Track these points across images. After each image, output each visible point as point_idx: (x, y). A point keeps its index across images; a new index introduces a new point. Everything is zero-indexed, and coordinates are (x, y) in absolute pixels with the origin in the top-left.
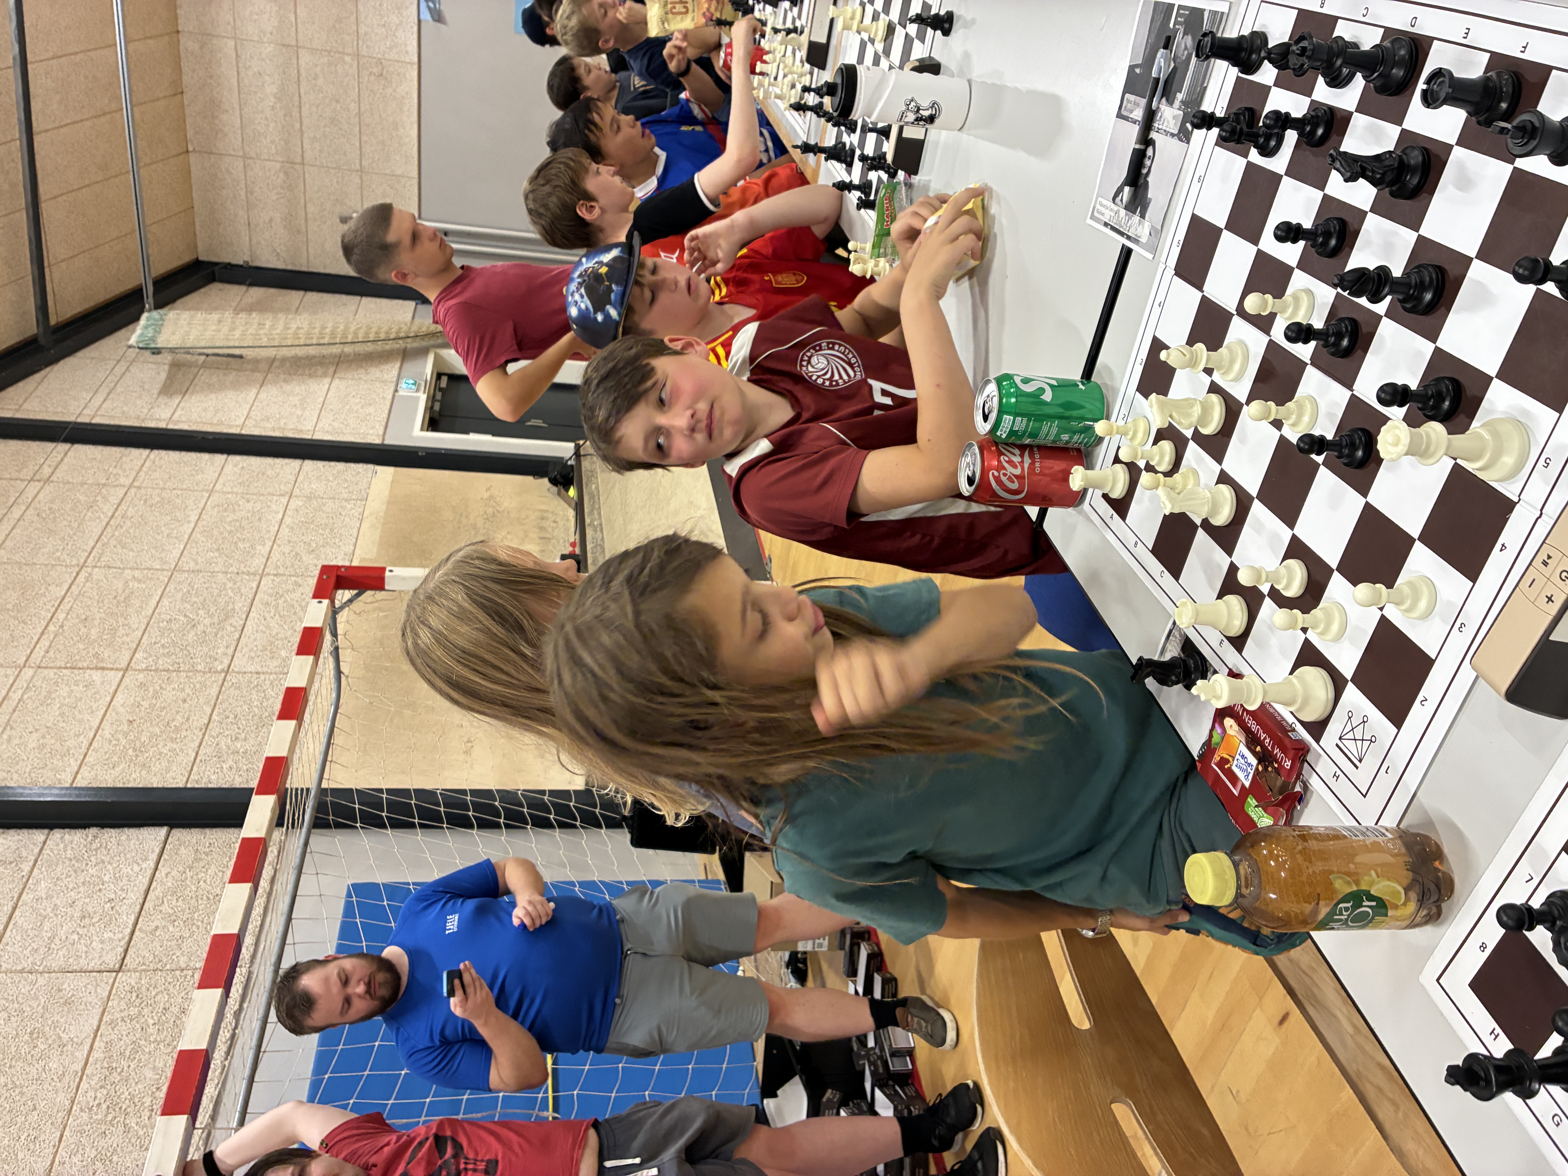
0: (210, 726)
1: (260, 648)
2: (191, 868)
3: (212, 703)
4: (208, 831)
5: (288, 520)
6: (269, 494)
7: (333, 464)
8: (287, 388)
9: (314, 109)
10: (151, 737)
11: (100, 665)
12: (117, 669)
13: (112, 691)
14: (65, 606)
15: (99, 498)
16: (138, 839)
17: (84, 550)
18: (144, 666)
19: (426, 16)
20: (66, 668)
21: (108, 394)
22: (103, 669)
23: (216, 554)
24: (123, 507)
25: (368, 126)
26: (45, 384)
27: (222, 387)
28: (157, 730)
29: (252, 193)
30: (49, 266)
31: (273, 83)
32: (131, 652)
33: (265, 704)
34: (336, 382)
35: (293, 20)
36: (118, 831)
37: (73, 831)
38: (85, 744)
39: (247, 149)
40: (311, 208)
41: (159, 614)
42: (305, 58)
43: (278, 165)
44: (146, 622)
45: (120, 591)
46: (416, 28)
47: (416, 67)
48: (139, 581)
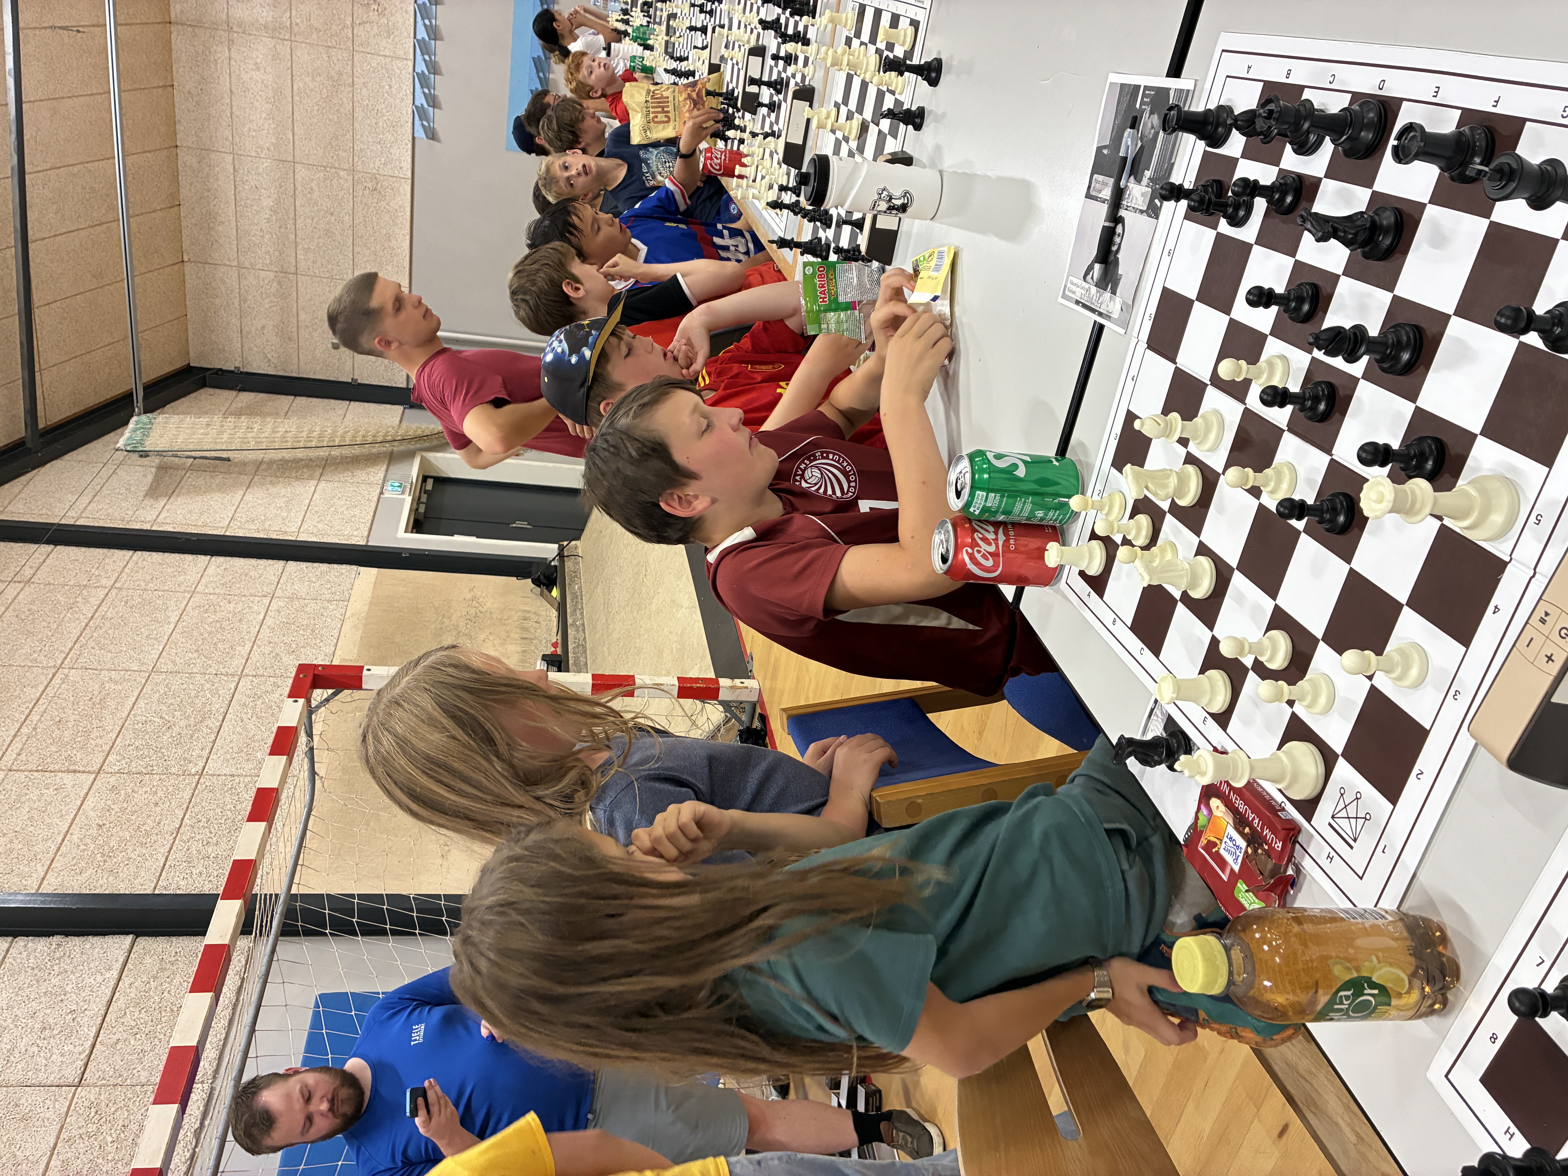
0: (181, 831)
1: (236, 749)
2: (155, 978)
3: (185, 806)
4: (174, 939)
5: (269, 621)
6: (251, 595)
7: (316, 565)
8: (273, 490)
9: (310, 221)
10: (120, 841)
11: (72, 768)
12: (89, 772)
13: (82, 794)
14: (40, 708)
15: (79, 599)
16: (102, 948)
17: (62, 651)
18: (117, 768)
19: (420, 133)
20: (37, 771)
21: (94, 497)
22: (75, 771)
23: (195, 655)
24: (104, 608)
25: (362, 237)
26: (31, 486)
27: (209, 490)
28: (127, 835)
29: (245, 301)
30: (40, 370)
31: (269, 197)
32: (105, 754)
33: (238, 807)
34: (322, 484)
35: (291, 137)
36: (82, 939)
37: (37, 939)
38: (54, 848)
39: (242, 259)
40: (302, 316)
41: (135, 716)
42: (302, 173)
43: (272, 275)
44: (120, 723)
45: (96, 693)
46: (410, 146)
47: (410, 181)
48: (116, 683)
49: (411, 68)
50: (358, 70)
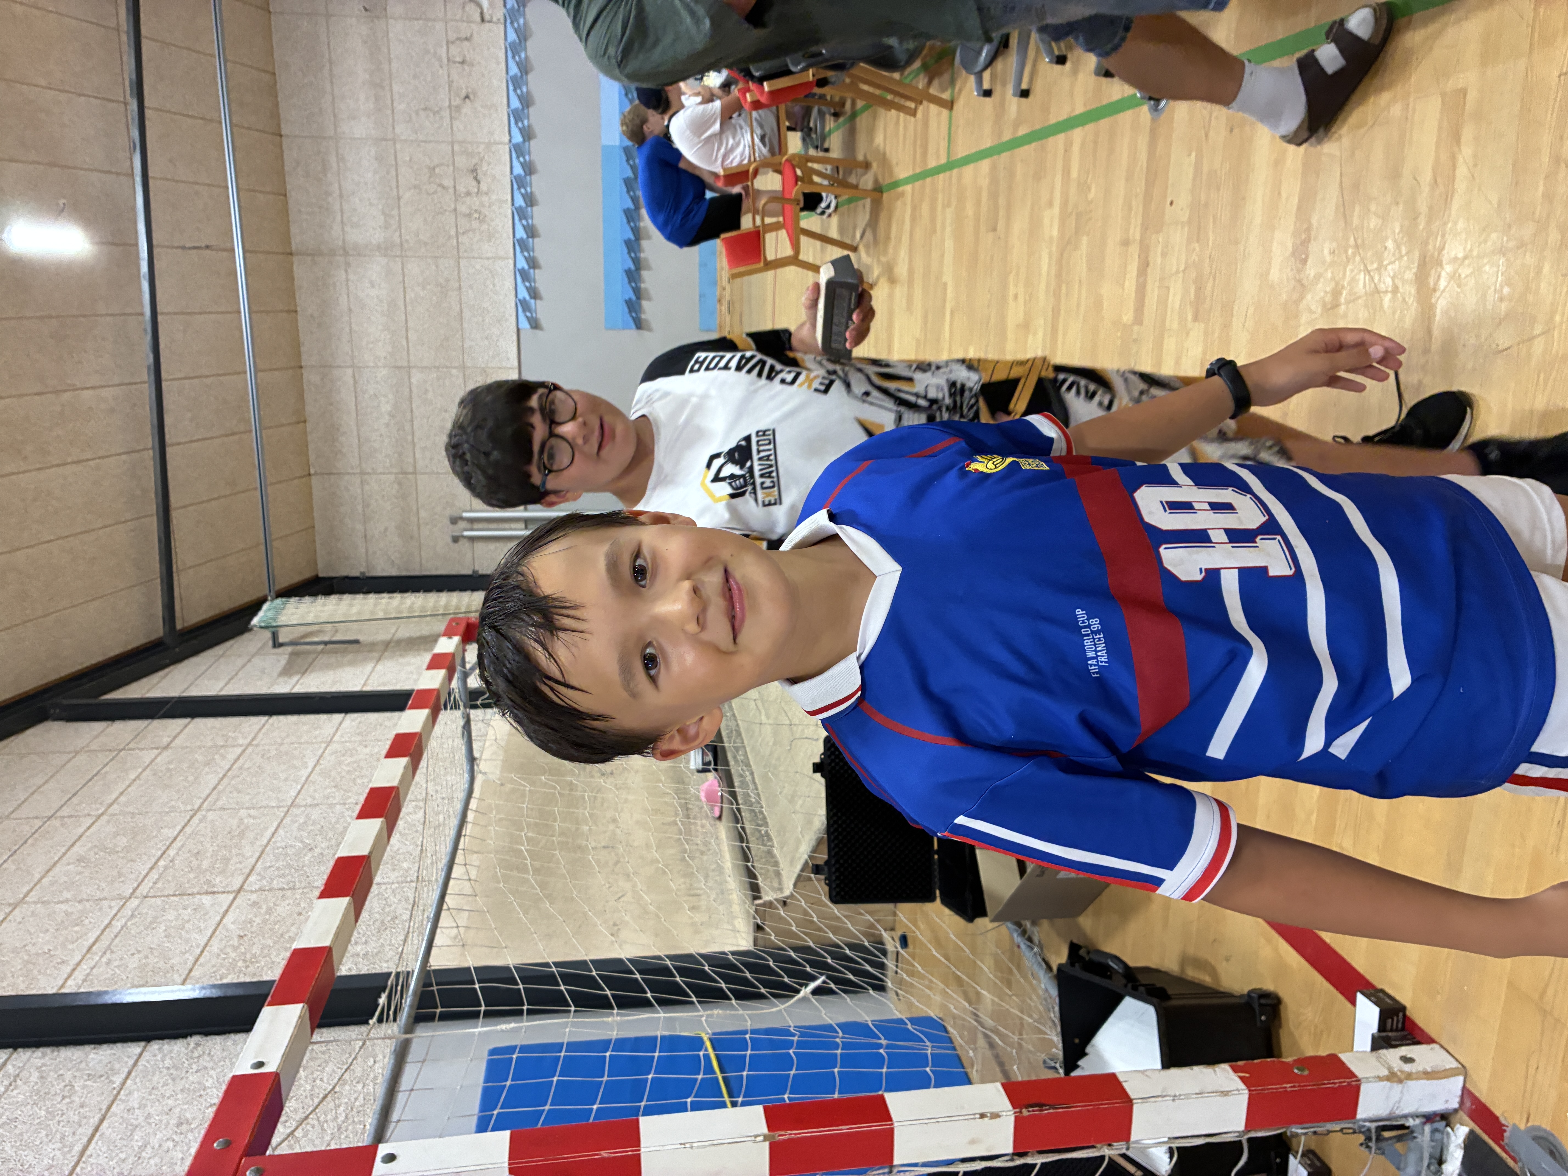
8: (402, 660)
9: (425, 421)
10: (263, 949)
11: (211, 890)
12: (228, 892)
13: (222, 911)
14: (177, 844)
15: (217, 757)
17: (199, 798)
18: (257, 887)
19: (524, 324)
20: (174, 895)
22: (214, 893)
23: (334, 789)
24: (241, 761)
26: (169, 677)
27: (340, 665)
28: (270, 942)
29: (368, 506)
30: (178, 571)
31: (387, 402)
32: (244, 877)
33: (387, 910)
35: (405, 344)
37: (173, 1042)
38: (192, 959)
39: (364, 465)
40: (423, 514)
41: (275, 842)
42: (416, 377)
43: (392, 477)
44: (260, 849)
45: (234, 828)
46: (515, 337)
47: (517, 370)
48: (254, 818)
49: (512, 266)
50: (463, 274)
